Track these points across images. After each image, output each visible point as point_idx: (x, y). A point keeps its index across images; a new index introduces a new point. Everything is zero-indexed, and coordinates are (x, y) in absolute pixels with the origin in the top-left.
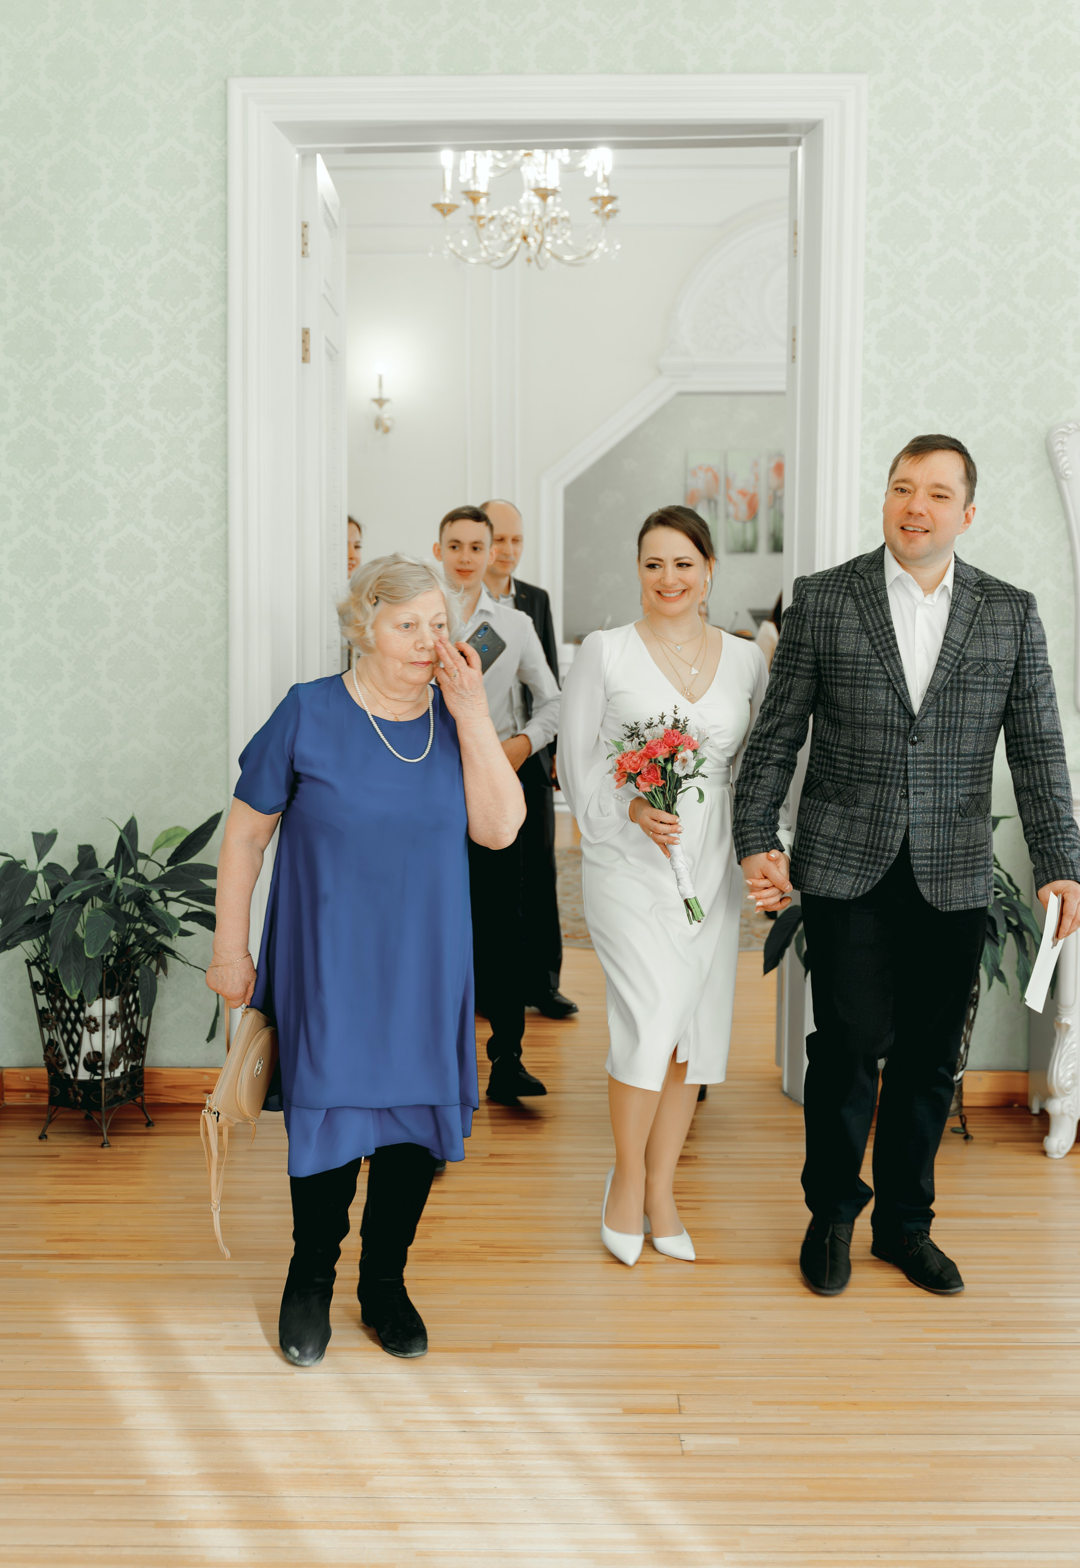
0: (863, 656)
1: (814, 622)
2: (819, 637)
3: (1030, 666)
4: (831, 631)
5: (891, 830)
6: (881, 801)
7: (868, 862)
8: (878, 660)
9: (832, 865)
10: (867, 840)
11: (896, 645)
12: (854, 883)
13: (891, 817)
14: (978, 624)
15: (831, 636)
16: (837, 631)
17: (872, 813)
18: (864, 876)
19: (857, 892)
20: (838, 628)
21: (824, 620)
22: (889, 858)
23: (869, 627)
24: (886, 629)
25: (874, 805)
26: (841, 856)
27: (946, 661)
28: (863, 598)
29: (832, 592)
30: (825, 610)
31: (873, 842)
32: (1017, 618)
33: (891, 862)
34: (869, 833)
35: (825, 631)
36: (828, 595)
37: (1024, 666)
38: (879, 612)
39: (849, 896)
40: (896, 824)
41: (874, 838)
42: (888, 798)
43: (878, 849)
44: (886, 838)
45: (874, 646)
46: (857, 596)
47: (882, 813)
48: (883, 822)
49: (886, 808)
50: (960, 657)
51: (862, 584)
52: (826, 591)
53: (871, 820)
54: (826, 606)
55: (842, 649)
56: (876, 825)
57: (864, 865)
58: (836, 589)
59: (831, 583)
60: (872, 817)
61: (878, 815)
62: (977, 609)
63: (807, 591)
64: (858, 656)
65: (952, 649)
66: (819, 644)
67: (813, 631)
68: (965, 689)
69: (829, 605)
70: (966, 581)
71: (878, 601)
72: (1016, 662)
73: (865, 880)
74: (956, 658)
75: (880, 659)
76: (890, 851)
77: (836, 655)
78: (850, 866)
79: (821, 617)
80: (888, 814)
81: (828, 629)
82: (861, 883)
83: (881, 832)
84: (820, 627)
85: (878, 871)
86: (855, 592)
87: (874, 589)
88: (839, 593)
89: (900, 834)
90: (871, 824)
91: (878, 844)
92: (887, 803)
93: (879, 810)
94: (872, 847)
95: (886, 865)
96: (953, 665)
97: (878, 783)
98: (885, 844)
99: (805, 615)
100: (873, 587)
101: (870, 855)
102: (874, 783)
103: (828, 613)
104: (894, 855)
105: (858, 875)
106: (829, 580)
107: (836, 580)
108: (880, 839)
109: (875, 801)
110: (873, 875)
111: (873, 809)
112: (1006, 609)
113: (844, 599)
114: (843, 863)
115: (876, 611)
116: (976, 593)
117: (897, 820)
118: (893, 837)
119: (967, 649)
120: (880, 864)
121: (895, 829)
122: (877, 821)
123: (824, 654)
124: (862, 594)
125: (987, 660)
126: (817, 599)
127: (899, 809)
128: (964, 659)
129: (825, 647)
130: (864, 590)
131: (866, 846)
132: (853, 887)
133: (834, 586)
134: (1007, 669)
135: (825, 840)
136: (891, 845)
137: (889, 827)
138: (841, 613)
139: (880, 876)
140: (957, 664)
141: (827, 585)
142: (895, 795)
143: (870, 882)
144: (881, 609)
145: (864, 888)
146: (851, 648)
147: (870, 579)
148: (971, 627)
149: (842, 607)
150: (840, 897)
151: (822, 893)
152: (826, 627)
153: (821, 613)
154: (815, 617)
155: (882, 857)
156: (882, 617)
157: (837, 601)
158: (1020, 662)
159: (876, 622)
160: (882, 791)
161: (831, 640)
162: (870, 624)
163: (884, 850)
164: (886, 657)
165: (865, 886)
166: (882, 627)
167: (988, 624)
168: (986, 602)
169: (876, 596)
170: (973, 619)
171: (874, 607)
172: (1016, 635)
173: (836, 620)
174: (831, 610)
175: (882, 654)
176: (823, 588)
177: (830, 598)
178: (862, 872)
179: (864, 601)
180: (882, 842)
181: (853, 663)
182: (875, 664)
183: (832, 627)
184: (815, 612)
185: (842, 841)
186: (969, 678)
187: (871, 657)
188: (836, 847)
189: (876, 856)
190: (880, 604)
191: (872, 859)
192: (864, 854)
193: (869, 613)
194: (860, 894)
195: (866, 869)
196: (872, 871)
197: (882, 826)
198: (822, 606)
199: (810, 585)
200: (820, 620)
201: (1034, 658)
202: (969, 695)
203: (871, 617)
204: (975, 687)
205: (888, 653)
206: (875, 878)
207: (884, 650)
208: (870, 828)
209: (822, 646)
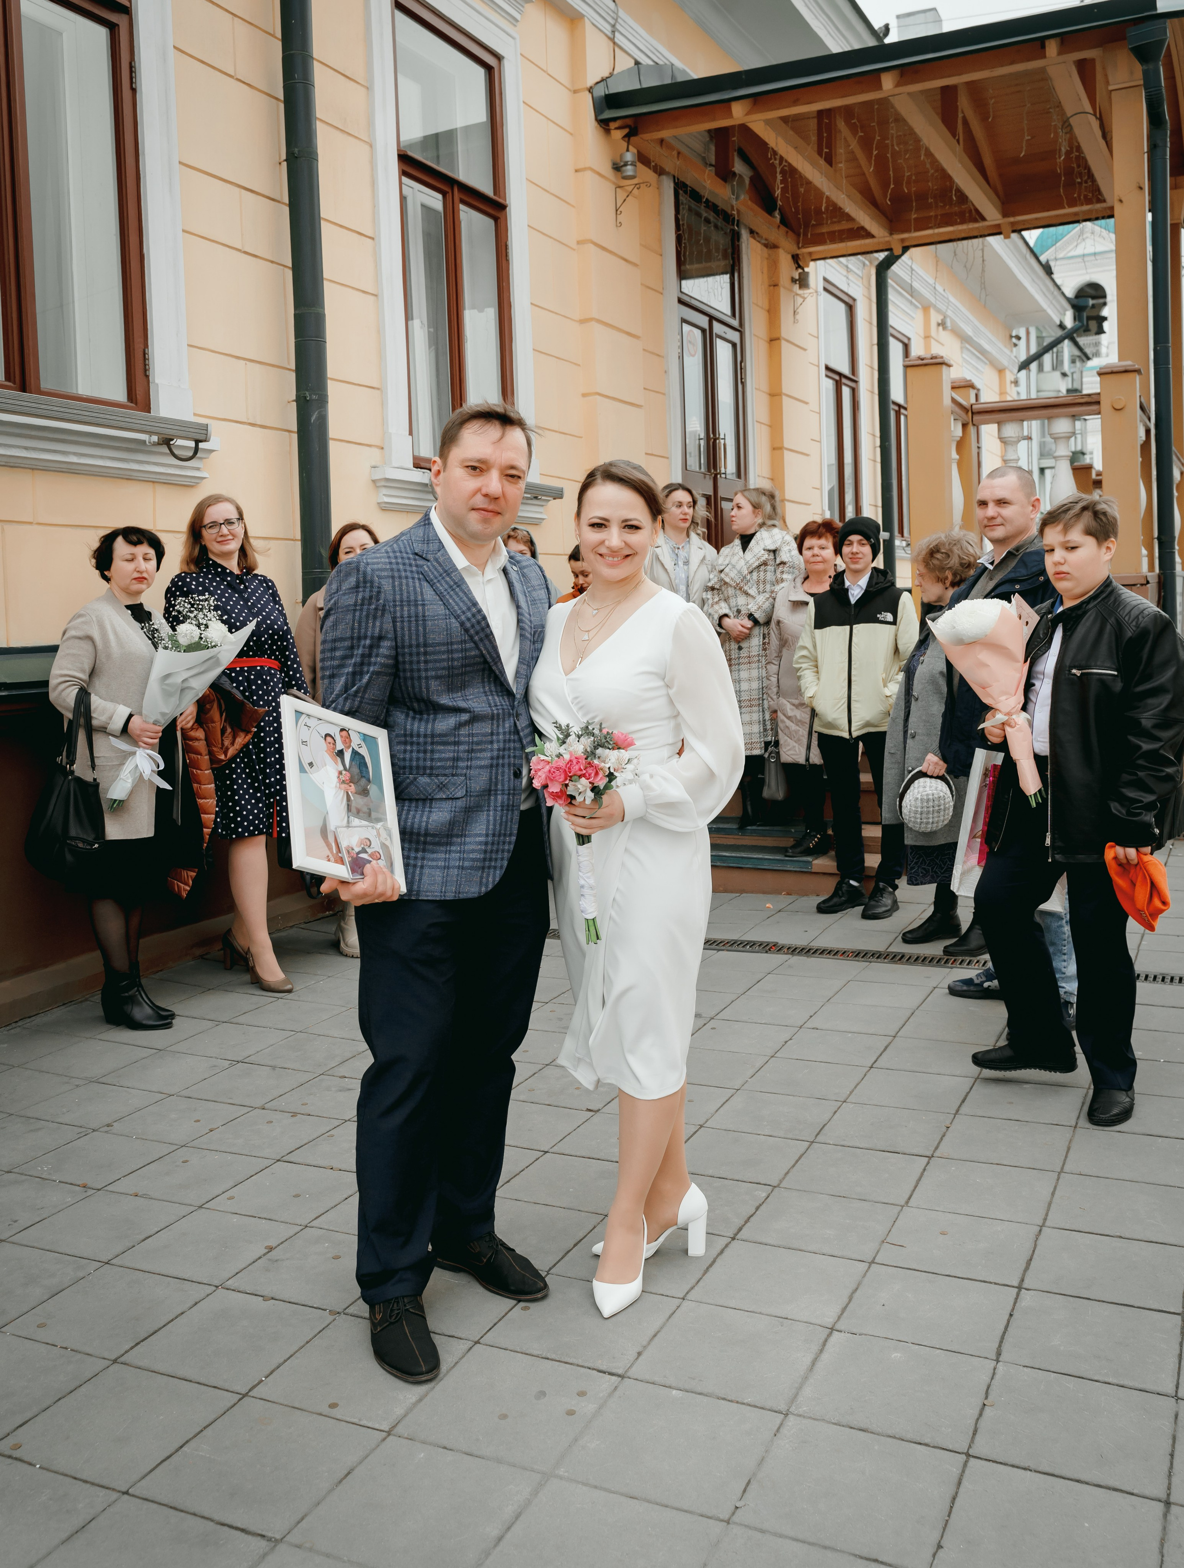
0: (458, 643)
1: (395, 612)
2: (402, 628)
4: (417, 621)
8: (472, 645)
9: (452, 863)
11: (488, 626)
12: (482, 878)
15: (417, 625)
16: (424, 620)
18: (489, 868)
19: (487, 886)
20: (424, 616)
21: (406, 609)
22: (510, 843)
23: (455, 611)
24: (474, 610)
26: (460, 852)
30: (405, 598)
35: (410, 621)
38: (460, 594)
44: (506, 822)
45: (467, 631)
46: (432, 580)
54: (405, 594)
55: (434, 639)
64: (452, 643)
66: (403, 635)
67: (394, 621)
69: (408, 592)
71: (456, 583)
73: (492, 871)
75: (475, 643)
76: (511, 835)
77: (425, 645)
79: (402, 606)
81: (413, 619)
82: (488, 875)
84: (402, 617)
85: (502, 859)
86: (429, 576)
95: (508, 851)
99: (384, 606)
100: (443, 569)
103: (409, 601)
104: (514, 838)
110: (499, 864)
113: (420, 584)
114: (464, 858)
115: (457, 594)
118: (512, 819)
120: (503, 851)
123: (410, 646)
129: (410, 638)
132: (481, 882)
135: (437, 839)
143: (498, 872)
144: (462, 590)
145: (494, 881)
146: (441, 638)
149: (422, 594)
150: (470, 896)
151: (450, 896)
152: (409, 617)
153: (402, 601)
154: (395, 606)
155: (504, 843)
156: (465, 598)
159: (461, 604)
161: (417, 630)
162: (456, 608)
164: (481, 640)
166: (469, 609)
169: (451, 578)
173: (420, 608)
174: (412, 598)
175: (476, 638)
178: (487, 863)
179: (442, 585)
181: (448, 652)
182: (470, 649)
183: (417, 616)
184: (394, 601)
187: (465, 642)
194: (490, 886)
195: (491, 860)
196: (496, 859)
198: (401, 594)
200: (402, 610)
203: (454, 600)
205: (482, 635)
206: (501, 867)
207: (477, 633)
209: (407, 637)
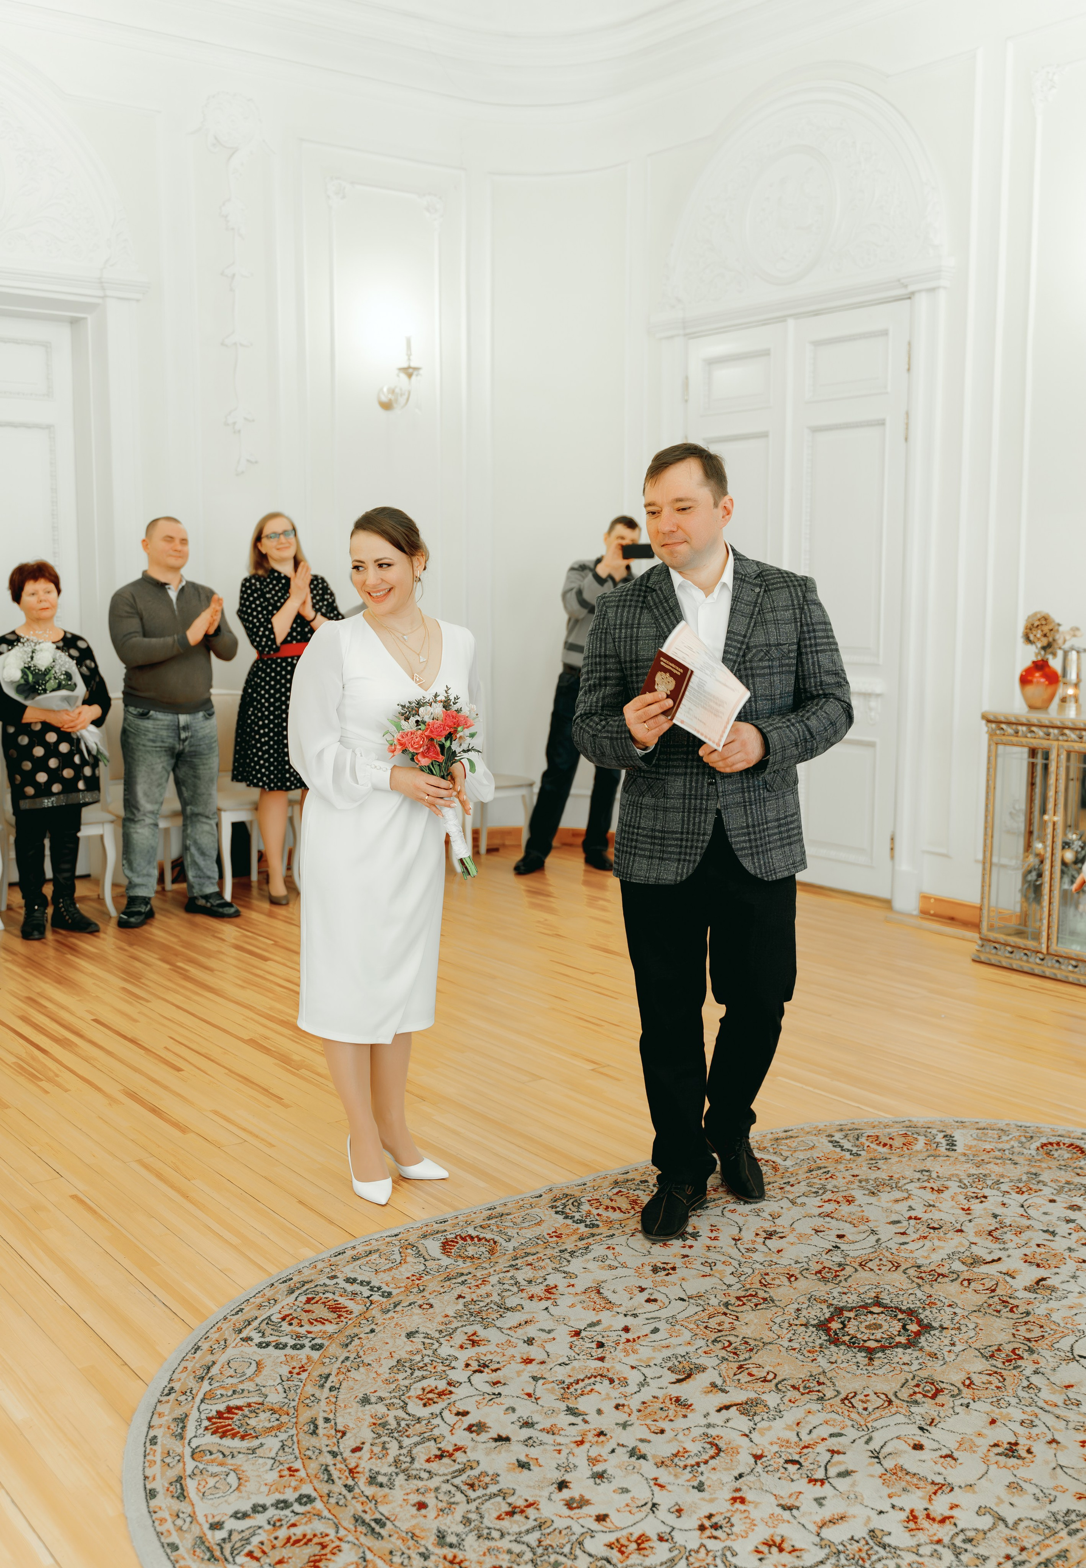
3: (811, 645)
5: (703, 815)
6: (690, 790)
7: (686, 847)
10: (682, 828)
13: (701, 804)
14: (759, 613)
17: (684, 803)
25: (685, 795)
27: (730, 653)
28: (657, 607)
29: (630, 606)
31: (688, 828)
32: (795, 602)
33: (705, 845)
34: (683, 821)
36: (626, 609)
37: (806, 646)
39: (676, 881)
40: (706, 809)
41: (688, 824)
42: (696, 787)
43: (693, 834)
47: (693, 801)
48: (695, 809)
49: (696, 796)
50: (744, 647)
51: (655, 596)
52: (624, 606)
53: (684, 809)
56: (689, 812)
57: (683, 850)
58: (633, 603)
59: (629, 597)
60: (684, 806)
61: (690, 803)
62: (757, 600)
63: (607, 607)
65: (735, 641)
68: (753, 676)
70: (745, 576)
72: (798, 644)
74: (740, 649)
78: (671, 853)
80: (699, 801)
83: (694, 818)
87: (665, 598)
88: (636, 607)
89: (711, 817)
90: (684, 812)
91: (693, 830)
92: (696, 791)
93: (690, 799)
94: (688, 833)
96: (737, 655)
97: (686, 774)
98: (699, 830)
101: (687, 840)
102: (681, 774)
105: (679, 860)
106: (626, 595)
107: (632, 595)
108: (694, 824)
109: (685, 791)
111: (684, 799)
112: (785, 594)
116: (756, 585)
117: (707, 806)
119: (750, 638)
121: (706, 813)
122: (689, 809)
124: (655, 604)
125: (770, 645)
126: (616, 613)
127: (708, 795)
128: (748, 648)
130: (657, 600)
131: (682, 833)
133: (631, 601)
134: (789, 651)
136: (704, 828)
137: (701, 813)
138: (639, 624)
139: (698, 858)
140: (741, 654)
141: (625, 601)
142: (703, 783)
147: (660, 589)
148: (751, 618)
157: (634, 614)
158: (802, 643)
160: (691, 781)
163: (699, 834)
165: (687, 870)
167: (768, 612)
168: (765, 591)
170: (754, 610)
171: (667, 614)
172: (795, 619)
176: (621, 604)
177: (628, 612)
180: (697, 827)
185: (659, 831)
186: (755, 664)
188: (655, 837)
189: (692, 841)
190: (672, 611)
191: (689, 844)
192: (682, 840)
193: (664, 620)
197: (695, 813)
199: (609, 601)
201: (815, 638)
202: (758, 679)
204: (762, 672)
208: (683, 816)
